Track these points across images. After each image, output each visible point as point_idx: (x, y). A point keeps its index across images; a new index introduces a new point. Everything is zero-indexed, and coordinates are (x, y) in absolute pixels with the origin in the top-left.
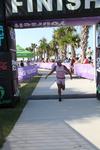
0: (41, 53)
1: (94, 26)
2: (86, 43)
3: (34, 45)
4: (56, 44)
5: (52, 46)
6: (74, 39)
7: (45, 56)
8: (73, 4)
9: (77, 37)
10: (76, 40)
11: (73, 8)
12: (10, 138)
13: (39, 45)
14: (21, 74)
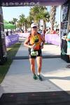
0: (21, 26)
1: (60, 6)
2: (54, 19)
3: (15, 20)
4: (32, 19)
5: (29, 21)
6: (45, 16)
7: (24, 28)
9: (48, 14)
13: (19, 19)
14: (7, 41)
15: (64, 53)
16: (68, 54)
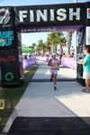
1: (76, 32)
2: (70, 44)
3: (34, 45)
4: (49, 43)
5: (46, 45)
6: (62, 41)
7: (42, 52)
8: (62, 17)
9: (64, 39)
10: (63, 41)
11: (61, 20)
12: (17, 107)
13: (37, 44)
14: (25, 64)
15: (80, 77)
16: (83, 78)
